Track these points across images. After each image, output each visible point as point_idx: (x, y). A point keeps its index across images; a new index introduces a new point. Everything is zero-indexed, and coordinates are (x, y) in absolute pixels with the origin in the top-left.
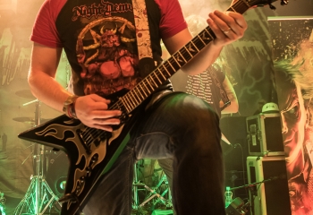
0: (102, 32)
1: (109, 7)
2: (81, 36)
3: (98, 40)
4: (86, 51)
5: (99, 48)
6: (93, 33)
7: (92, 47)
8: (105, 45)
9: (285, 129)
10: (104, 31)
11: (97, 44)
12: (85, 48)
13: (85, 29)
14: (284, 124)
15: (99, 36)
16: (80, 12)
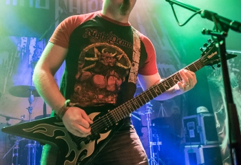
0: (103, 52)
1: (114, 39)
2: (86, 49)
3: (98, 56)
4: (86, 60)
5: (97, 61)
6: (96, 50)
7: (92, 59)
8: (102, 61)
9: (218, 125)
10: (105, 52)
11: (96, 58)
12: (86, 58)
13: (90, 46)
14: (217, 121)
15: (99, 53)
16: (92, 33)
